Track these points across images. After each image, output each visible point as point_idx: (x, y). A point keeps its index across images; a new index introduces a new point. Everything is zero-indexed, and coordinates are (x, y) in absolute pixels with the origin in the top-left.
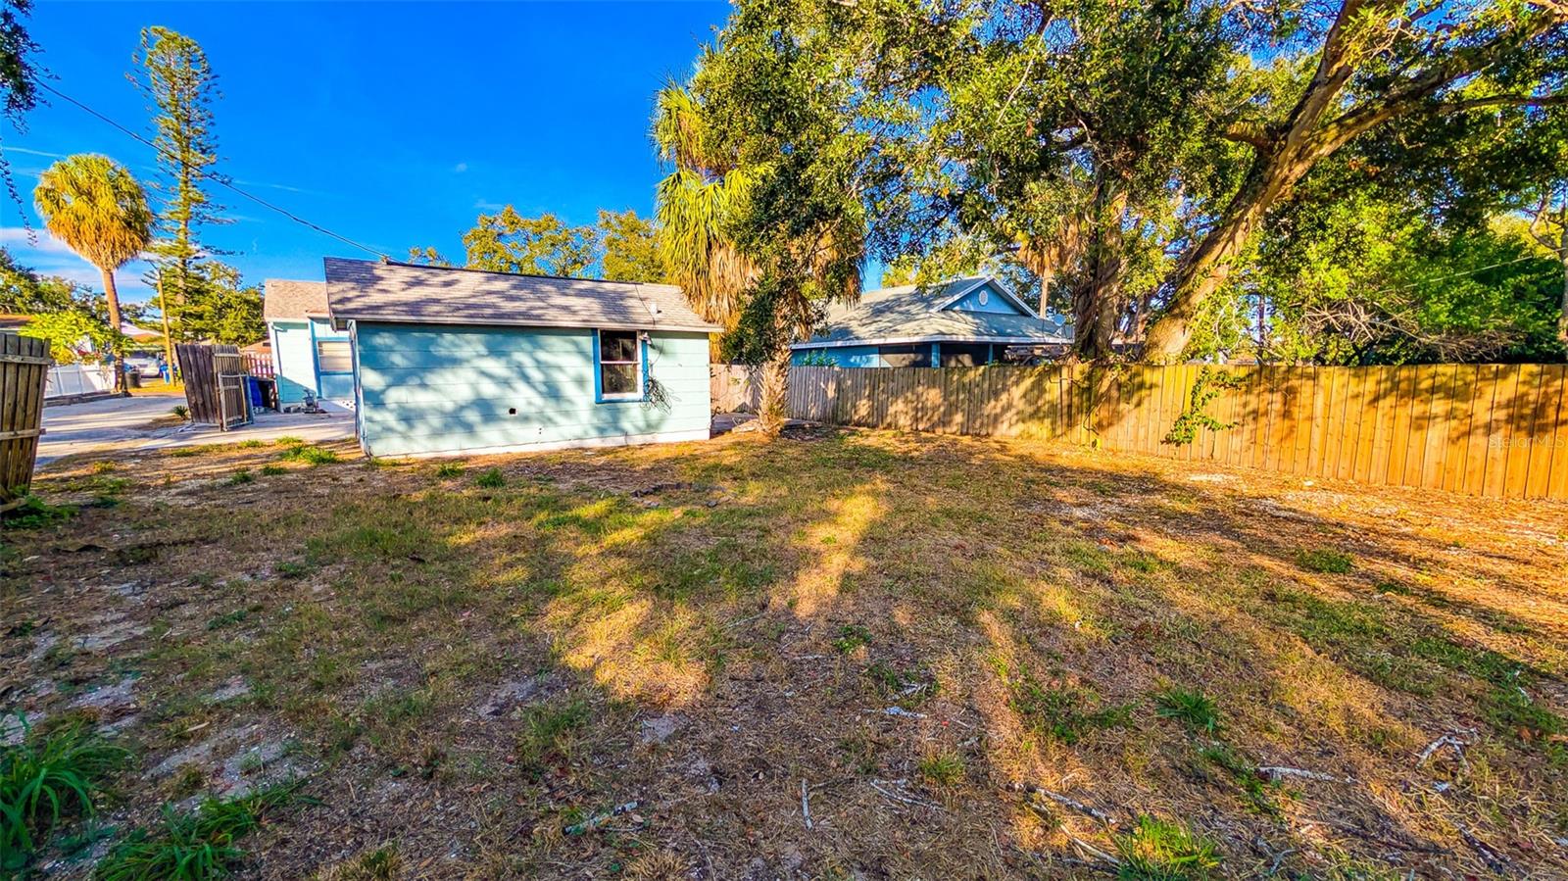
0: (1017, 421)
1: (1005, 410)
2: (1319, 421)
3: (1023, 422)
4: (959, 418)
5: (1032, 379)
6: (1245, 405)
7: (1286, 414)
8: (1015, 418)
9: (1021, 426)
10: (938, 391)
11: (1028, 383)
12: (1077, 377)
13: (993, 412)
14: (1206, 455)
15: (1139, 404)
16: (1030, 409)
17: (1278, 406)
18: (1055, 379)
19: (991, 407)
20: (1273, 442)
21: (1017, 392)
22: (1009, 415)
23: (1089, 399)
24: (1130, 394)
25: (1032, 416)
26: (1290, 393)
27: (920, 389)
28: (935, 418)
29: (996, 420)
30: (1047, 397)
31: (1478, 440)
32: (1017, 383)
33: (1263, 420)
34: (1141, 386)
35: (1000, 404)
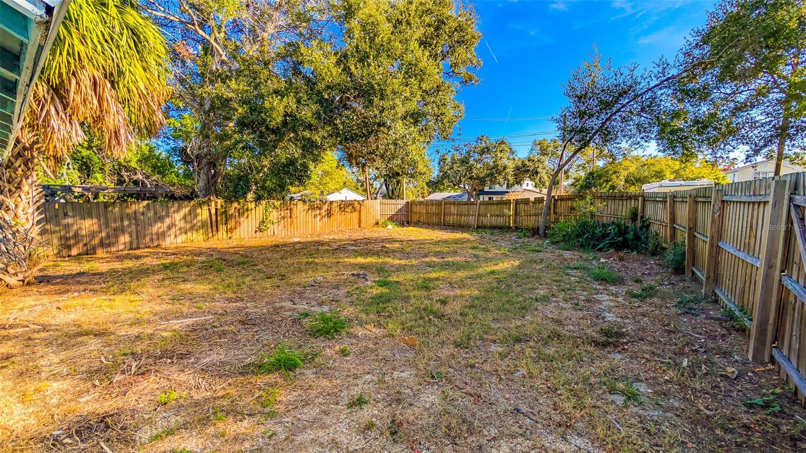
0: (181, 233)
1: (169, 228)
2: (298, 218)
3: (186, 233)
4: (124, 239)
5: (189, 208)
6: (281, 214)
7: (291, 217)
8: (178, 233)
9: (184, 237)
10: (95, 221)
11: (185, 210)
12: (219, 207)
13: (162, 230)
14: (272, 234)
15: (247, 217)
16: (188, 226)
17: (289, 214)
18: (205, 208)
19: (158, 227)
20: (289, 226)
21: (178, 217)
22: (173, 230)
23: (226, 217)
24: (243, 214)
25: (192, 229)
26: (291, 209)
27: (70, 220)
28: (96, 241)
29: (162, 235)
30: (199, 218)
31: (324, 220)
32: (178, 211)
33: (286, 219)
34: (247, 210)
35: (166, 225)
